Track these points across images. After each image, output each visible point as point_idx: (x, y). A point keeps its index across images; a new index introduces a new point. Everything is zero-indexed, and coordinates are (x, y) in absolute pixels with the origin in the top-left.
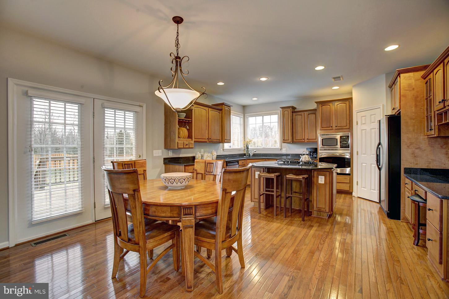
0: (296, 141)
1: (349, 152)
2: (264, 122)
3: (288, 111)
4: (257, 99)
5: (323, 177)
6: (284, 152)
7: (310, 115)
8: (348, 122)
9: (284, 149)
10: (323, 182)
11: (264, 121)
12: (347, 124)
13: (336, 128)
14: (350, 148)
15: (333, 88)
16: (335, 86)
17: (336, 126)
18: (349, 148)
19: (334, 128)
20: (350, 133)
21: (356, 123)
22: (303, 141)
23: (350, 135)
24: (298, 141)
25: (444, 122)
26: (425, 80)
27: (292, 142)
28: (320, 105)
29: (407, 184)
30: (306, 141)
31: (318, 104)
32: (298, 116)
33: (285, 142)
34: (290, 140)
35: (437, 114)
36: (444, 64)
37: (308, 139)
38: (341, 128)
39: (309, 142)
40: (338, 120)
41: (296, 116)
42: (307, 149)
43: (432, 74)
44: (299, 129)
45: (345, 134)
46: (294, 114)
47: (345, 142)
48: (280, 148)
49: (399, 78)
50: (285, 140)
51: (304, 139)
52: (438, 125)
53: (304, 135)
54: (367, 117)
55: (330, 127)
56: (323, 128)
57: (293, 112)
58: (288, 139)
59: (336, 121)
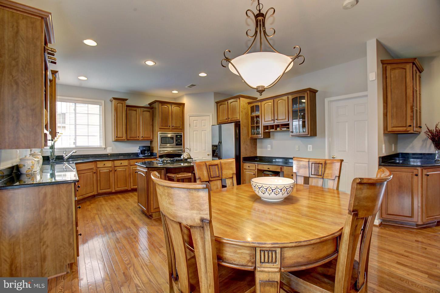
0: (130, 138)
1: (182, 149)
2: (77, 112)
3: (122, 104)
4: (86, 79)
6: (110, 151)
7: (145, 112)
8: (181, 124)
9: (109, 148)
11: (77, 110)
13: (173, 128)
15: (173, 92)
18: (182, 145)
20: (182, 133)
21: (189, 125)
22: (138, 138)
23: (182, 135)
24: (132, 138)
25: (270, 130)
26: (250, 105)
27: (126, 140)
28: (160, 105)
29: (249, 167)
30: (141, 138)
31: (158, 103)
32: (133, 111)
33: (118, 140)
34: (124, 138)
35: (263, 126)
36: (274, 100)
37: (142, 137)
38: (176, 128)
39: (144, 140)
40: (174, 121)
41: (130, 111)
42: (139, 147)
43: (260, 103)
44: (134, 126)
45: (179, 134)
46: (128, 108)
47: (179, 141)
48: (104, 147)
49: (239, 100)
50: (119, 137)
51: (139, 137)
52: (263, 132)
53: (139, 133)
54: (198, 121)
55: (168, 126)
56: (162, 126)
57: (127, 106)
58: (122, 137)
59: (173, 121)
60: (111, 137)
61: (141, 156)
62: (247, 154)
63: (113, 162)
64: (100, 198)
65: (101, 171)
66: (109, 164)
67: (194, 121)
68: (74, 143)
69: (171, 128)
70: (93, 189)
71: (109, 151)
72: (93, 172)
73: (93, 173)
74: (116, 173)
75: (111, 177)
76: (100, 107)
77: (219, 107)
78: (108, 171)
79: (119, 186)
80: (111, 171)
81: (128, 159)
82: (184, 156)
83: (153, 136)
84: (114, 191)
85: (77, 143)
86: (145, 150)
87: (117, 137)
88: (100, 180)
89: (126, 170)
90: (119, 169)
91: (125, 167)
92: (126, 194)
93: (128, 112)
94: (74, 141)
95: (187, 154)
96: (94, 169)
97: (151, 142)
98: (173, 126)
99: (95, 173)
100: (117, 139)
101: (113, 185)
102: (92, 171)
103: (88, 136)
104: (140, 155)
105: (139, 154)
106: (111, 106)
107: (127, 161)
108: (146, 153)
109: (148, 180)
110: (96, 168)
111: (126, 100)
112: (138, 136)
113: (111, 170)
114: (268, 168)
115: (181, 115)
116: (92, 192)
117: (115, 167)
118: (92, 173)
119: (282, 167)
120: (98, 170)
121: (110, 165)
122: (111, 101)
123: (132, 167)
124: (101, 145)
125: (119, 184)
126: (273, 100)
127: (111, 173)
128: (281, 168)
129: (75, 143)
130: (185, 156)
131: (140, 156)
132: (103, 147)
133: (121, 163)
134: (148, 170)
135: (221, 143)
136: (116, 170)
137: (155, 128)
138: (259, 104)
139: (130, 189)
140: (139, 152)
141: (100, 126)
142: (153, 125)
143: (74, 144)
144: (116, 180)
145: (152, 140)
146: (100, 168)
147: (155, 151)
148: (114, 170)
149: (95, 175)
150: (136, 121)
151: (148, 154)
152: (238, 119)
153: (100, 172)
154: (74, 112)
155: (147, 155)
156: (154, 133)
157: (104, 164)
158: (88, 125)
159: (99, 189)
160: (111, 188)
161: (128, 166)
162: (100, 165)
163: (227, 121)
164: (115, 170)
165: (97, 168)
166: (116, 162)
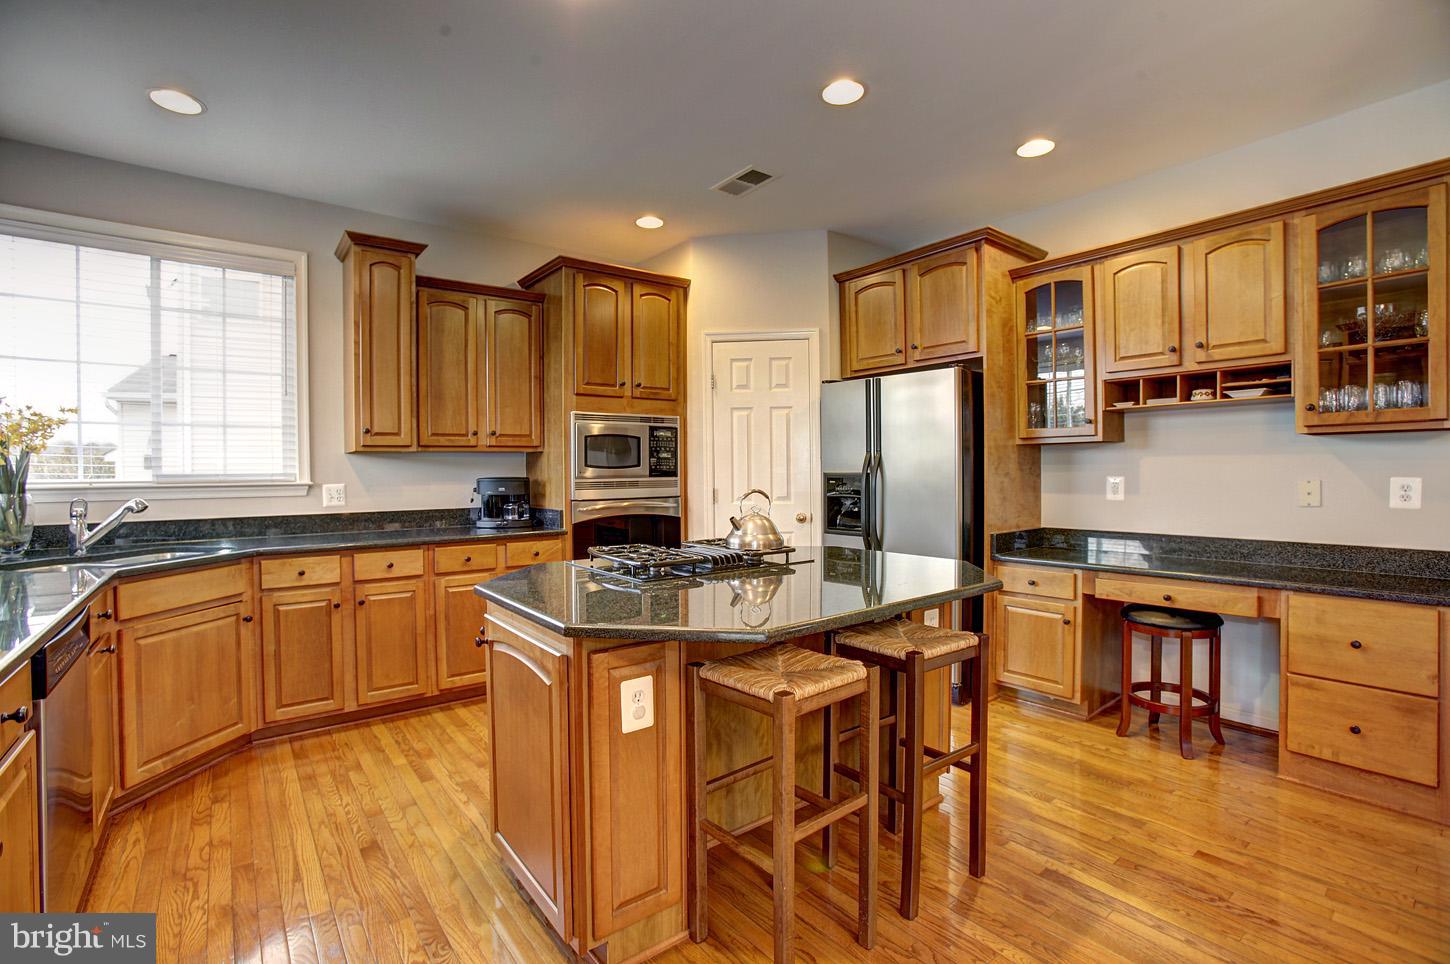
0: (434, 441)
2: (162, 305)
3: (398, 268)
6: (335, 502)
7: (505, 319)
9: (332, 486)
11: (162, 296)
12: (669, 379)
13: (637, 392)
15: (641, 222)
17: (636, 386)
18: (676, 477)
21: (709, 381)
22: (473, 442)
23: (678, 426)
24: (443, 441)
25: (1145, 403)
26: (1021, 283)
27: (414, 449)
28: (580, 281)
29: (1033, 583)
30: (485, 441)
31: (571, 271)
32: (448, 308)
33: (373, 447)
34: (404, 438)
35: (1107, 383)
36: (1180, 249)
37: (494, 433)
38: (652, 395)
39: (501, 448)
40: (641, 363)
41: (435, 308)
42: (478, 482)
43: (1087, 269)
44: (451, 378)
45: (663, 421)
46: (425, 292)
47: (664, 455)
48: (307, 480)
49: (975, 254)
50: (377, 434)
51: (475, 434)
52: (1104, 412)
53: (478, 413)
54: (752, 363)
55: (614, 385)
56: (588, 384)
57: (423, 282)
58: (396, 431)
59: (636, 361)
60: (340, 433)
61: (486, 526)
62: (1006, 521)
63: (346, 560)
64: (278, 750)
65: (281, 608)
66: (327, 570)
67: (733, 360)
68: (147, 459)
69: (627, 392)
70: (240, 703)
71: (331, 500)
72: (237, 615)
73: (238, 619)
74: (361, 614)
75: (336, 637)
76: (285, 286)
77: (856, 298)
78: (324, 604)
79: (378, 681)
80: (337, 606)
81: (424, 543)
82: (745, 534)
83: (542, 432)
84: (351, 706)
85: (163, 463)
86: (505, 499)
87: (367, 431)
88: (277, 654)
89: (412, 599)
90: (375, 594)
91: (412, 584)
92: (414, 721)
93: (426, 310)
94: (149, 452)
95: (759, 522)
96: (244, 598)
97: (533, 458)
98: (639, 385)
99: (248, 620)
100: (370, 440)
101: (349, 678)
102: (231, 609)
103: (225, 426)
104: (480, 519)
105: (473, 516)
106: (338, 282)
107: (419, 553)
108: (508, 512)
109: (581, 715)
110: (257, 596)
111: (417, 249)
112: (472, 428)
113: (335, 601)
114: (1168, 598)
115: (673, 333)
116: (236, 724)
117: (358, 586)
118: (234, 618)
119: (1265, 594)
120: (268, 606)
121: (333, 576)
122: (342, 257)
123: (443, 581)
124: (289, 471)
125: (377, 671)
126: (1175, 249)
127: (336, 617)
128: (1260, 599)
129: (150, 462)
130: (748, 539)
131: (479, 524)
132: (298, 482)
133: (391, 566)
134: (578, 646)
135: (880, 463)
136: (362, 603)
137: (552, 392)
138: (1082, 273)
139: (436, 693)
140: (478, 504)
141: (286, 378)
142: (541, 380)
143: (147, 468)
144: (362, 653)
145: (539, 450)
146: (276, 594)
147: (554, 502)
148: (352, 599)
149: (246, 631)
150: (462, 358)
151: (521, 515)
152: (972, 347)
153: (277, 613)
154: (147, 302)
155: (513, 520)
156: (551, 416)
157: (302, 574)
158: (224, 372)
159: (271, 701)
160: (337, 694)
161: (425, 578)
162: (278, 574)
163: (900, 359)
164: (358, 600)
165: (262, 590)
166: (361, 559)
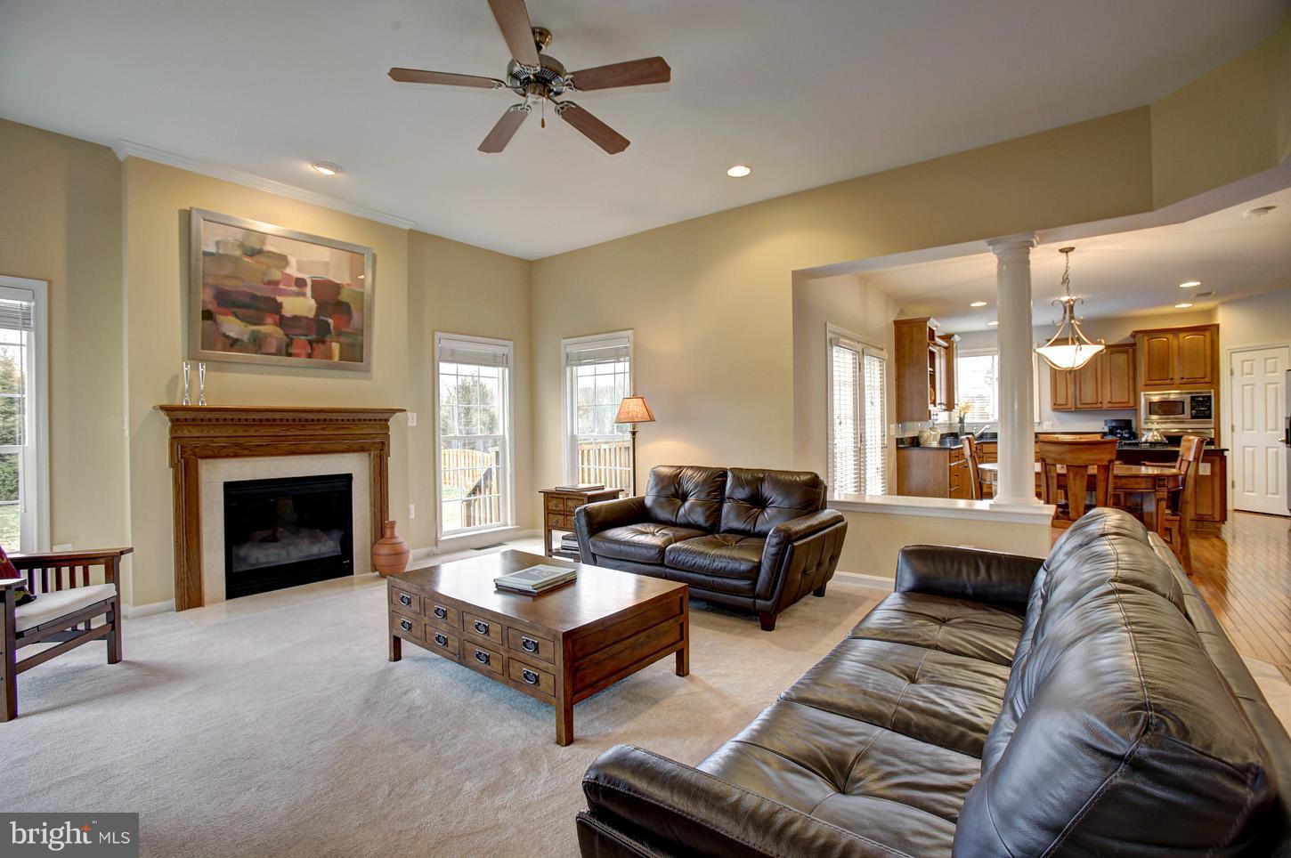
0: (1083, 407)
1: (1212, 426)
5: (1208, 465)
8: (1209, 369)
9: (1047, 421)
10: (1208, 473)
12: (1205, 373)
13: (1183, 381)
14: (1213, 420)
15: (1177, 306)
16: (1180, 303)
17: (1182, 378)
18: (1210, 418)
19: (1177, 380)
20: (1213, 391)
21: (1230, 372)
22: (1100, 405)
23: (1213, 395)
24: (1087, 407)
27: (1074, 410)
28: (1146, 338)
30: (1105, 405)
33: (1059, 409)
34: (1071, 406)
37: (1110, 403)
38: (1193, 382)
39: (1114, 408)
40: (1185, 367)
42: (1105, 421)
45: (1201, 393)
47: (1204, 408)
48: (1038, 421)
50: (1060, 404)
51: (1101, 403)
53: (1102, 395)
55: (1167, 379)
56: (1151, 380)
58: (1067, 403)
67: (1245, 361)
71: (1047, 427)
83: (1135, 400)
86: (1117, 428)
87: (1055, 403)
97: (1131, 411)
100: (1057, 406)
104: (1108, 436)
105: (1106, 435)
112: (1100, 400)
115: (1208, 351)
137: (1139, 384)
140: (1106, 430)
142: (1134, 379)
150: (1095, 374)
